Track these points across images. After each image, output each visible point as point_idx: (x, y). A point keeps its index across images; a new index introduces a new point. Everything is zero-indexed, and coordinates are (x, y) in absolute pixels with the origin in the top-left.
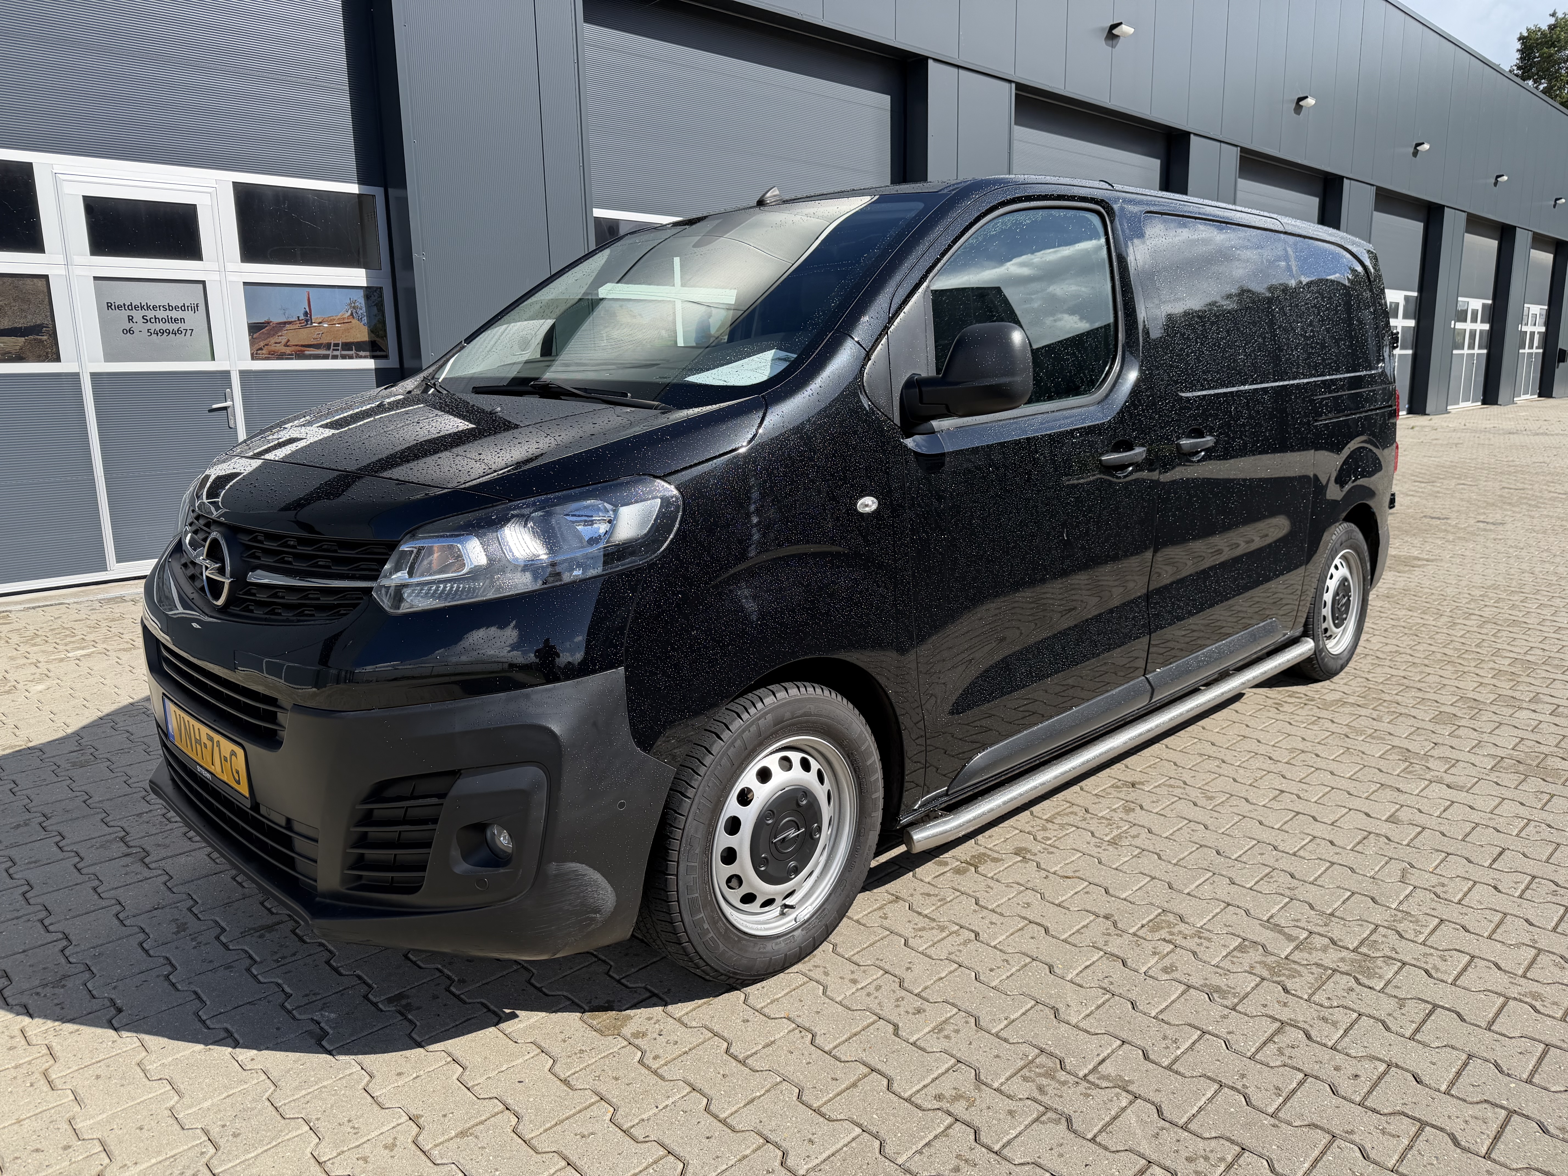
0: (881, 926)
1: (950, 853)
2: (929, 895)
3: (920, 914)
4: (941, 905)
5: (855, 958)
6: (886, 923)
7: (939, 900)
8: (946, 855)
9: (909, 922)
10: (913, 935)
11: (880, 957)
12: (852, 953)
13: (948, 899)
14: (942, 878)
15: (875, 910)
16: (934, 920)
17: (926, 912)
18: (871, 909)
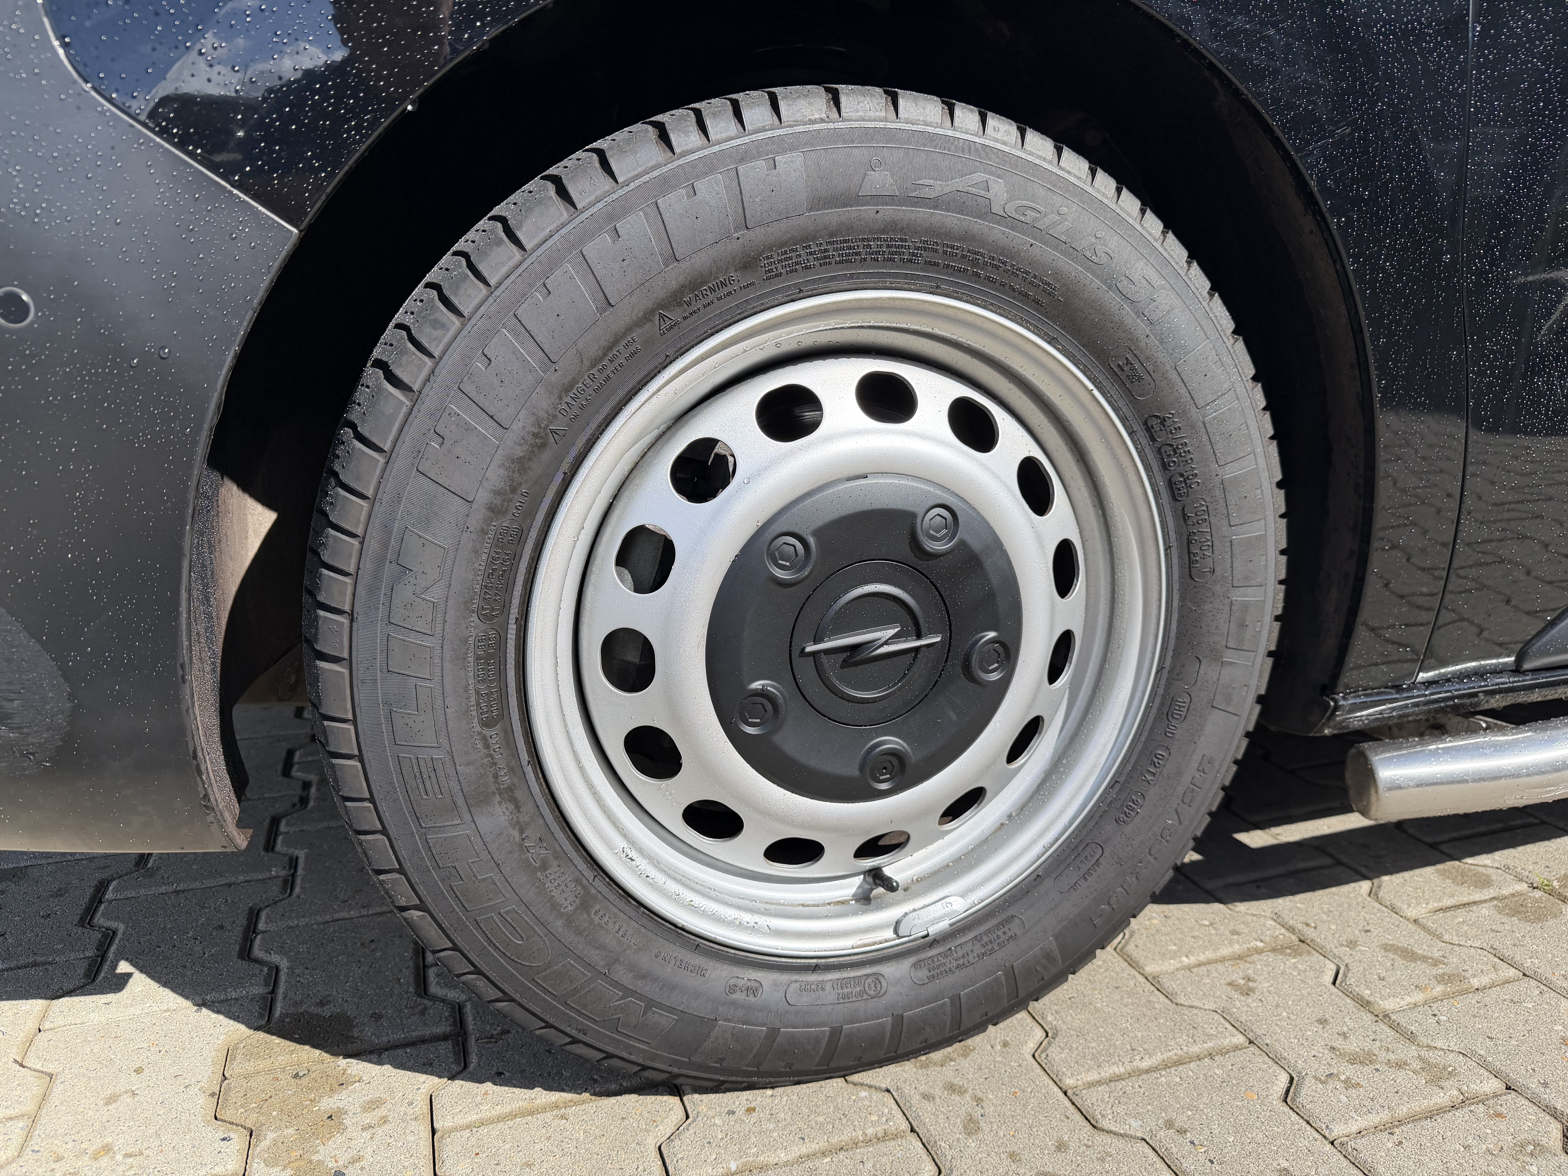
0: (1224, 1014)
1: (1497, 855)
2: (1409, 955)
3: (1365, 1004)
4: (1446, 996)
5: (1091, 1099)
6: (1241, 1007)
7: (1441, 979)
8: (1484, 859)
9: (1323, 1022)
10: (1323, 1071)
11: (1181, 1121)
12: (1093, 1076)
13: (1475, 983)
14: (1461, 916)
15: (1222, 960)
16: (1411, 1038)
17: (1388, 1005)
18: (1210, 955)
